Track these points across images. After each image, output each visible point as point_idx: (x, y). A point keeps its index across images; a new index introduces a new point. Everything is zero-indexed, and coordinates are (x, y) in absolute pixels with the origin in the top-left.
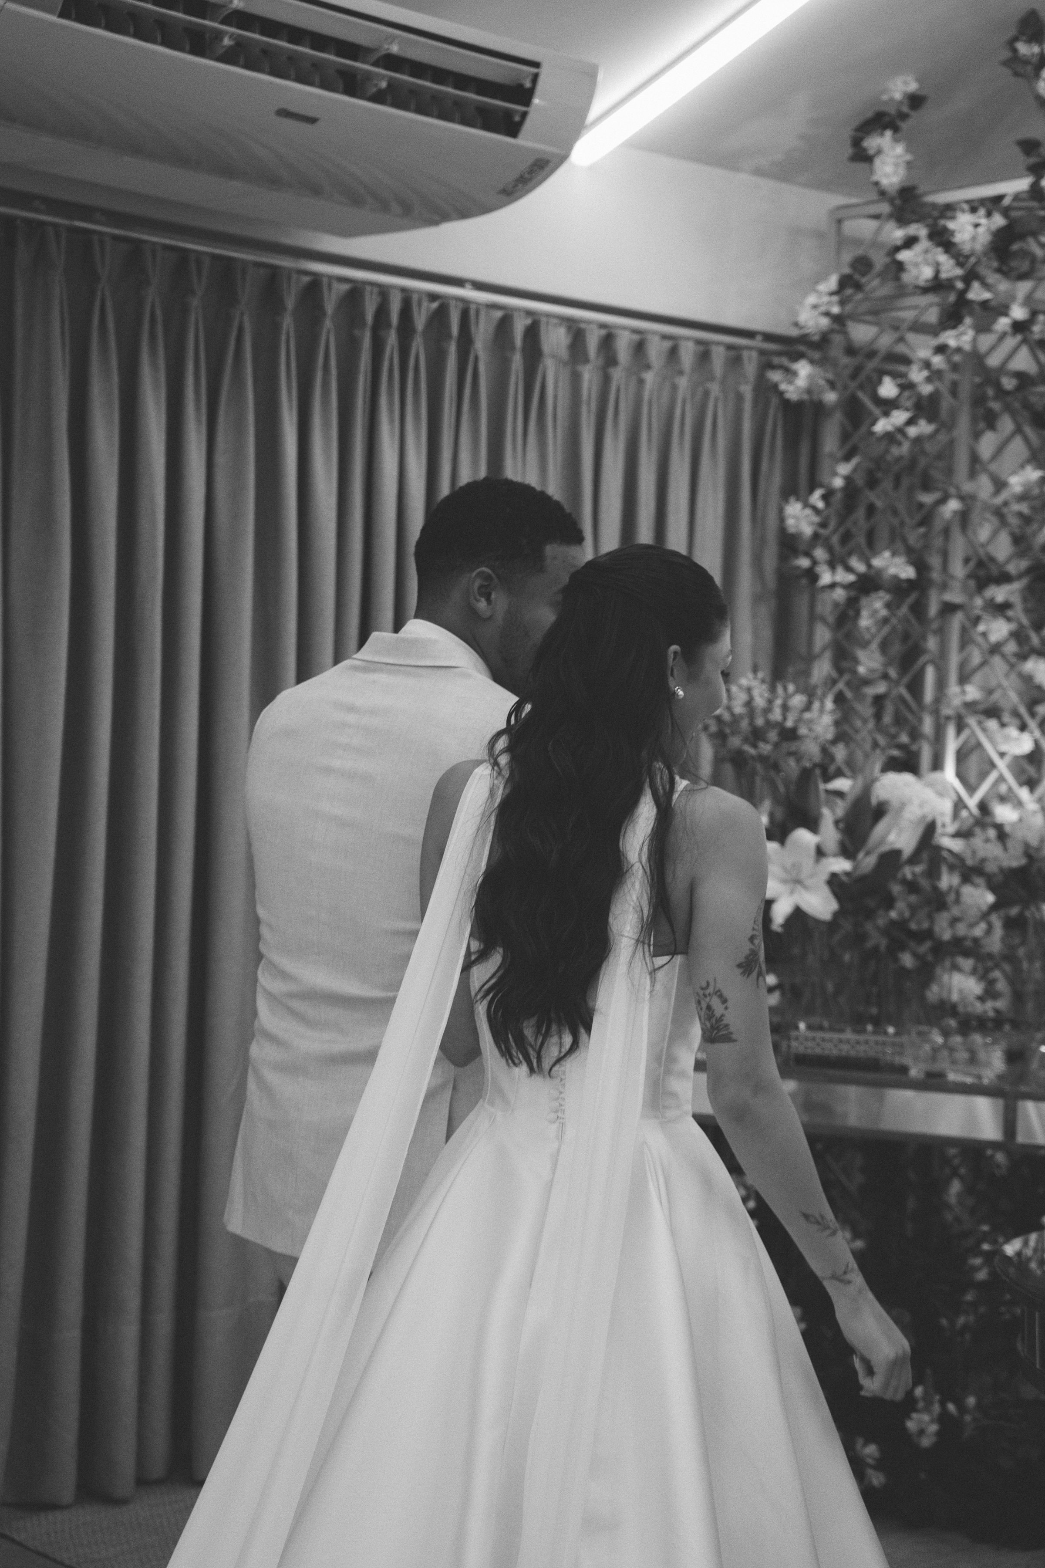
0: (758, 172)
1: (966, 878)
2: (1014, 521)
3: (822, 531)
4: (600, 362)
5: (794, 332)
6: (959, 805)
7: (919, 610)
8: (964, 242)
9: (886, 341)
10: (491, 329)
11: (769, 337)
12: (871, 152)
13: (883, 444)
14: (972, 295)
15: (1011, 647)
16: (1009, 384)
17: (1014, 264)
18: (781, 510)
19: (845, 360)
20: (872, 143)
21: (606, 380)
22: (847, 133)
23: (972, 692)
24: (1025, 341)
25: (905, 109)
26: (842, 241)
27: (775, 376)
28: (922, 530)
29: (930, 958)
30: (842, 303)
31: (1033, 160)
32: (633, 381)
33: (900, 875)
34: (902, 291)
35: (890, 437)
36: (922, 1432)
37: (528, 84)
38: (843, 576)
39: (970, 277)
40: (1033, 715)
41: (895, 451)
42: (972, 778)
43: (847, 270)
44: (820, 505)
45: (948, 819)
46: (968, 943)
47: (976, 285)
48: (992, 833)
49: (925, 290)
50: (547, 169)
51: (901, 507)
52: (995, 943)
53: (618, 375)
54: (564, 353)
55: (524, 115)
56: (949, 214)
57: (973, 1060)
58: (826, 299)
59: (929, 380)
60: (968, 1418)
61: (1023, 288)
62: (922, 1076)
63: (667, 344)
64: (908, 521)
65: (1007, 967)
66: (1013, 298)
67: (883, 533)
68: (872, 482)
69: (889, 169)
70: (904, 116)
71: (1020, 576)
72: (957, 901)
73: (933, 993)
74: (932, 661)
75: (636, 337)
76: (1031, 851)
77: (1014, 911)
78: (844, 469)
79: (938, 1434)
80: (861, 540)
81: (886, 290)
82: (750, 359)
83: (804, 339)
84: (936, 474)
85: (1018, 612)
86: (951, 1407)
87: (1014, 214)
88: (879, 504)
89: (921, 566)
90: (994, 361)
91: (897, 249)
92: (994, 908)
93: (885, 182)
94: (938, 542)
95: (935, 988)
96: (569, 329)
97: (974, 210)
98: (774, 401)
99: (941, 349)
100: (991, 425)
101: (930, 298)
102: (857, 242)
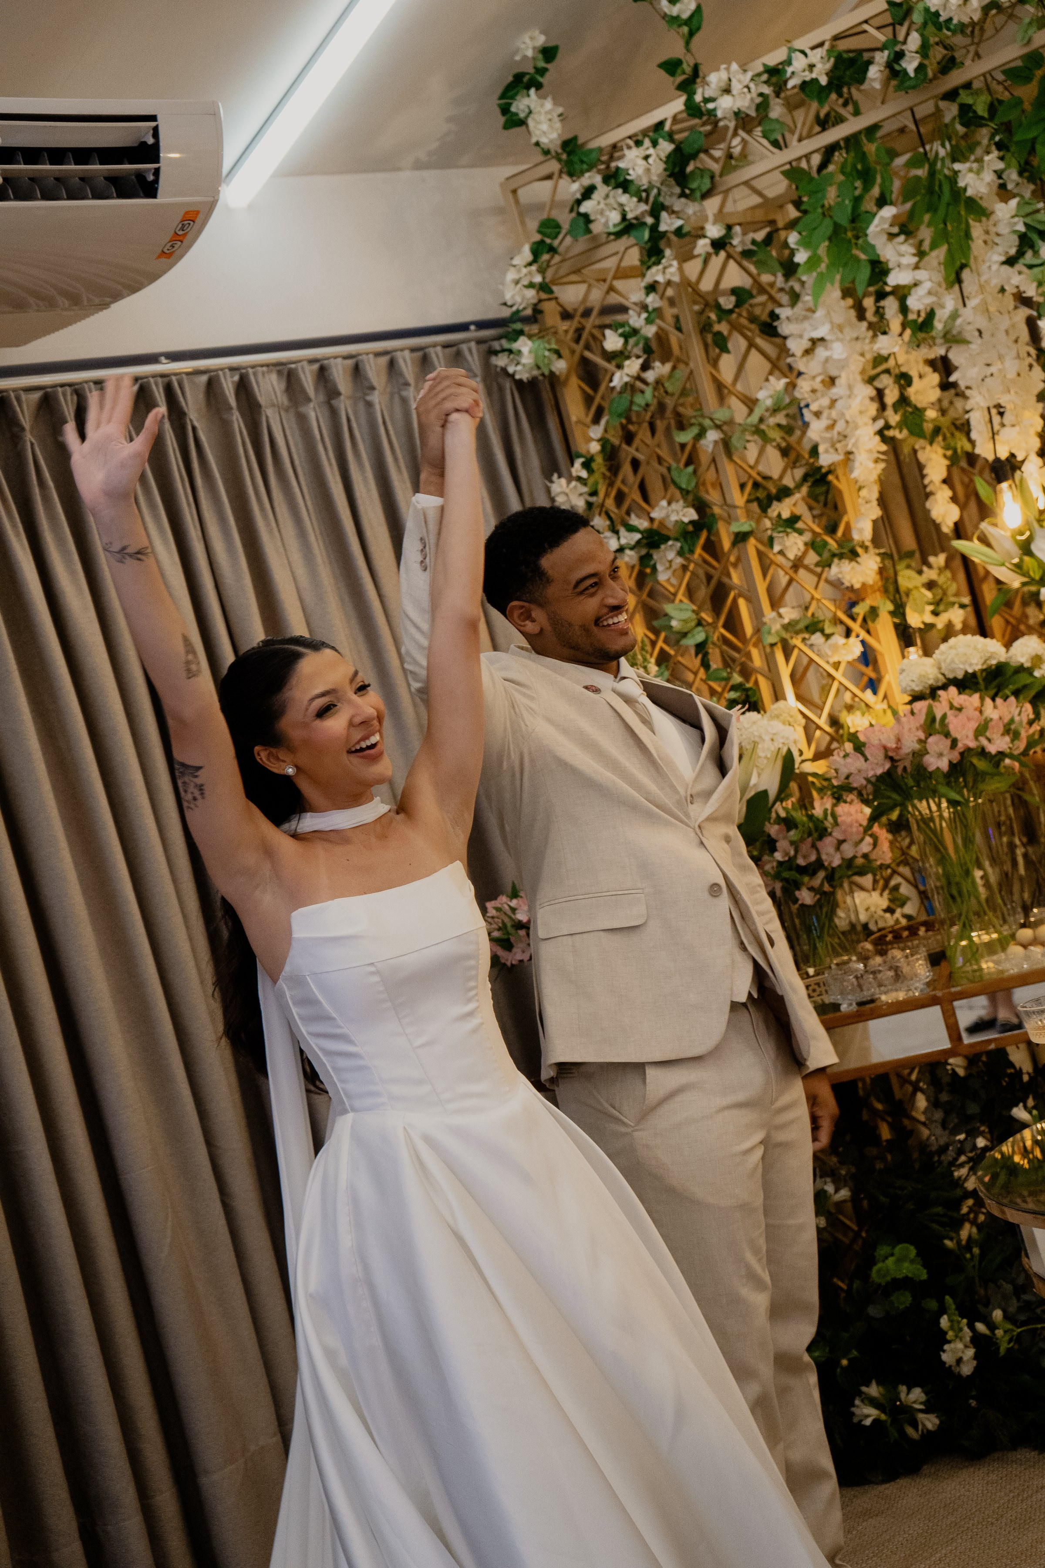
0: (418, 166)
1: (838, 799)
2: (776, 435)
3: (593, 499)
4: (322, 397)
5: (506, 313)
6: (810, 728)
7: (712, 548)
8: (639, 177)
9: (596, 297)
10: (201, 396)
11: (482, 325)
12: (522, 115)
13: (627, 396)
14: (663, 228)
15: (812, 558)
16: (727, 302)
17: (694, 185)
18: (548, 491)
19: (564, 326)
20: (520, 105)
21: (334, 413)
22: (493, 103)
23: (789, 613)
24: (729, 256)
25: (541, 64)
26: (524, 211)
27: (501, 361)
28: (690, 469)
29: (827, 888)
30: (542, 271)
31: (680, 79)
32: (361, 406)
33: (774, 815)
34: (596, 244)
35: (630, 388)
36: (959, 1361)
37: (151, 141)
38: (628, 538)
39: (657, 210)
40: (853, 618)
41: (639, 400)
42: (816, 697)
43: (538, 237)
44: (584, 474)
45: (803, 745)
46: (860, 861)
47: (664, 215)
48: (849, 747)
49: (618, 235)
50: (198, 221)
51: (664, 453)
52: (885, 854)
53: (344, 405)
54: (283, 399)
55: (157, 172)
56: (616, 155)
57: (898, 976)
58: (525, 271)
59: (649, 321)
60: (999, 1333)
61: (712, 205)
62: (854, 1007)
63: (384, 361)
64: (674, 465)
65: (905, 870)
66: (706, 219)
67: (655, 485)
68: (629, 438)
69: (544, 127)
70: (542, 72)
71: (798, 487)
72: (836, 823)
73: (841, 920)
74: (740, 595)
75: (350, 362)
76: (891, 754)
77: (894, 816)
78: (596, 432)
79: (976, 1357)
80: (636, 496)
81: (582, 245)
82: (470, 350)
83: (517, 317)
84: (688, 412)
85: (808, 520)
86: (980, 1327)
87: (677, 137)
88: (641, 457)
89: (701, 506)
90: (706, 285)
91: (579, 202)
92: (873, 819)
93: (544, 140)
94: (711, 475)
95: (841, 913)
96: (279, 373)
97: (639, 143)
98: (508, 385)
99: (651, 288)
100: (724, 349)
101: (625, 241)
102: (539, 207)
